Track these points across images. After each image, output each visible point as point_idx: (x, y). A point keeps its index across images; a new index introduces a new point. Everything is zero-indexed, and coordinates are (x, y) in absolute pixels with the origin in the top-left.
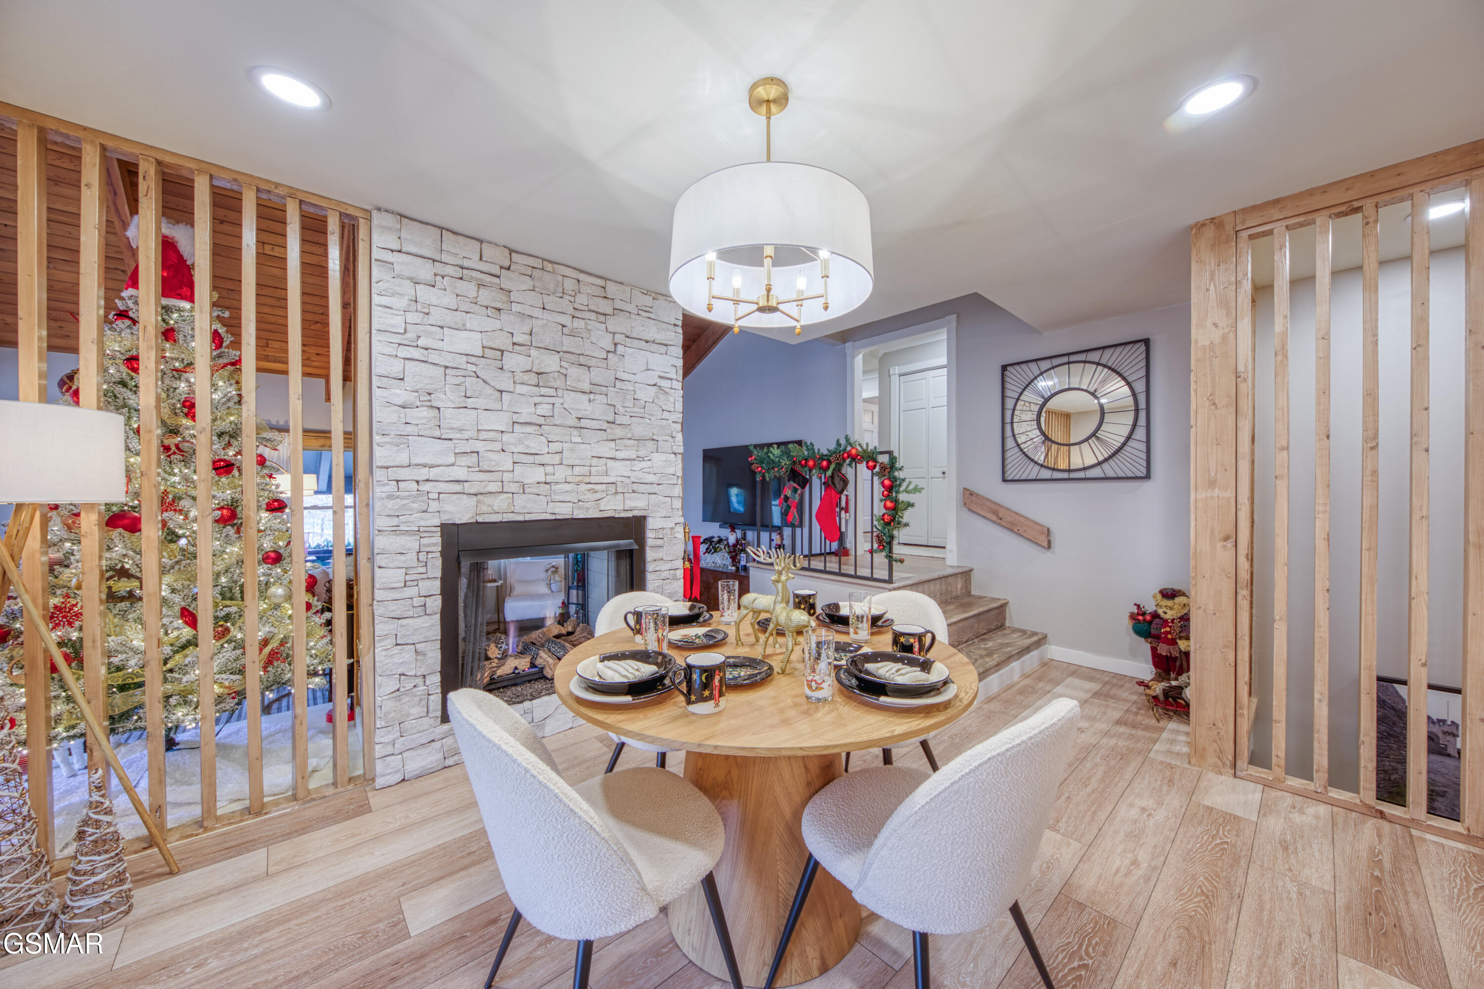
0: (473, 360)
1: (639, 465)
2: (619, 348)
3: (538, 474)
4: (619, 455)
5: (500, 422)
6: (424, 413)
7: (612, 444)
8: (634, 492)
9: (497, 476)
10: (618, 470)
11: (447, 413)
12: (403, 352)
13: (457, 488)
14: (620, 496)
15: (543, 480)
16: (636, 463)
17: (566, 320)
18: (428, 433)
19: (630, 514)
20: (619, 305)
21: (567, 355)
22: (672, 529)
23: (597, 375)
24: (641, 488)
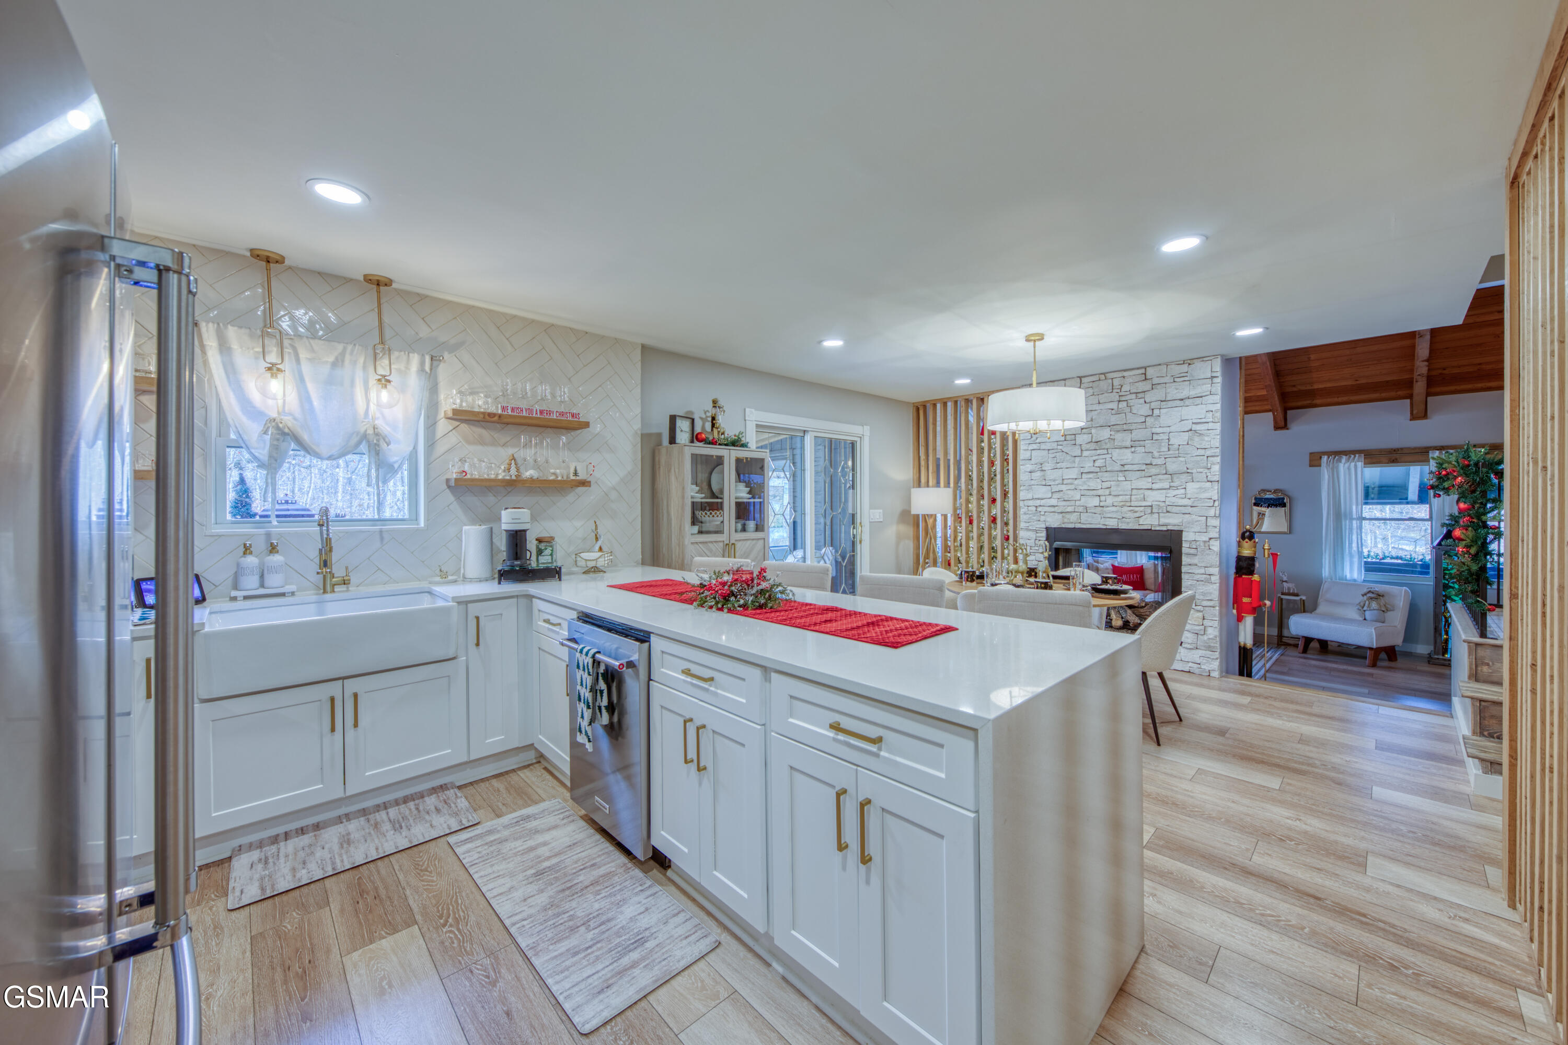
0: (1061, 443)
1: (1172, 493)
2: (1156, 412)
3: (1096, 501)
4: (1155, 486)
5: (1073, 473)
6: (1039, 474)
7: (1150, 479)
8: (1168, 512)
9: (1073, 503)
10: (1154, 497)
11: (1048, 472)
12: (1031, 447)
13: (1052, 509)
14: (1156, 516)
15: (1098, 504)
16: (1169, 491)
17: (1114, 405)
18: (1039, 483)
19: (1164, 528)
20: (1156, 381)
21: (1115, 427)
22: (1205, 542)
23: (1138, 434)
24: (1174, 509)
